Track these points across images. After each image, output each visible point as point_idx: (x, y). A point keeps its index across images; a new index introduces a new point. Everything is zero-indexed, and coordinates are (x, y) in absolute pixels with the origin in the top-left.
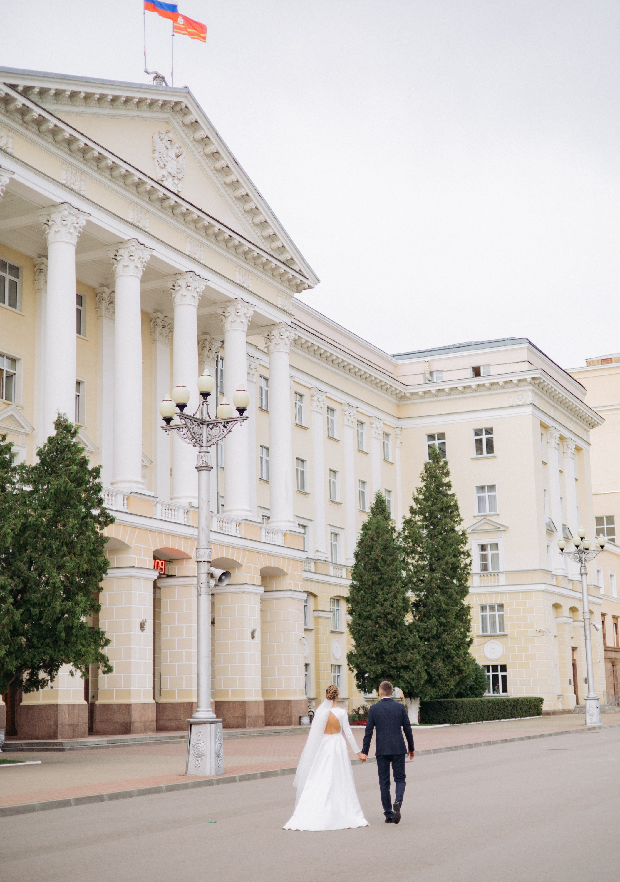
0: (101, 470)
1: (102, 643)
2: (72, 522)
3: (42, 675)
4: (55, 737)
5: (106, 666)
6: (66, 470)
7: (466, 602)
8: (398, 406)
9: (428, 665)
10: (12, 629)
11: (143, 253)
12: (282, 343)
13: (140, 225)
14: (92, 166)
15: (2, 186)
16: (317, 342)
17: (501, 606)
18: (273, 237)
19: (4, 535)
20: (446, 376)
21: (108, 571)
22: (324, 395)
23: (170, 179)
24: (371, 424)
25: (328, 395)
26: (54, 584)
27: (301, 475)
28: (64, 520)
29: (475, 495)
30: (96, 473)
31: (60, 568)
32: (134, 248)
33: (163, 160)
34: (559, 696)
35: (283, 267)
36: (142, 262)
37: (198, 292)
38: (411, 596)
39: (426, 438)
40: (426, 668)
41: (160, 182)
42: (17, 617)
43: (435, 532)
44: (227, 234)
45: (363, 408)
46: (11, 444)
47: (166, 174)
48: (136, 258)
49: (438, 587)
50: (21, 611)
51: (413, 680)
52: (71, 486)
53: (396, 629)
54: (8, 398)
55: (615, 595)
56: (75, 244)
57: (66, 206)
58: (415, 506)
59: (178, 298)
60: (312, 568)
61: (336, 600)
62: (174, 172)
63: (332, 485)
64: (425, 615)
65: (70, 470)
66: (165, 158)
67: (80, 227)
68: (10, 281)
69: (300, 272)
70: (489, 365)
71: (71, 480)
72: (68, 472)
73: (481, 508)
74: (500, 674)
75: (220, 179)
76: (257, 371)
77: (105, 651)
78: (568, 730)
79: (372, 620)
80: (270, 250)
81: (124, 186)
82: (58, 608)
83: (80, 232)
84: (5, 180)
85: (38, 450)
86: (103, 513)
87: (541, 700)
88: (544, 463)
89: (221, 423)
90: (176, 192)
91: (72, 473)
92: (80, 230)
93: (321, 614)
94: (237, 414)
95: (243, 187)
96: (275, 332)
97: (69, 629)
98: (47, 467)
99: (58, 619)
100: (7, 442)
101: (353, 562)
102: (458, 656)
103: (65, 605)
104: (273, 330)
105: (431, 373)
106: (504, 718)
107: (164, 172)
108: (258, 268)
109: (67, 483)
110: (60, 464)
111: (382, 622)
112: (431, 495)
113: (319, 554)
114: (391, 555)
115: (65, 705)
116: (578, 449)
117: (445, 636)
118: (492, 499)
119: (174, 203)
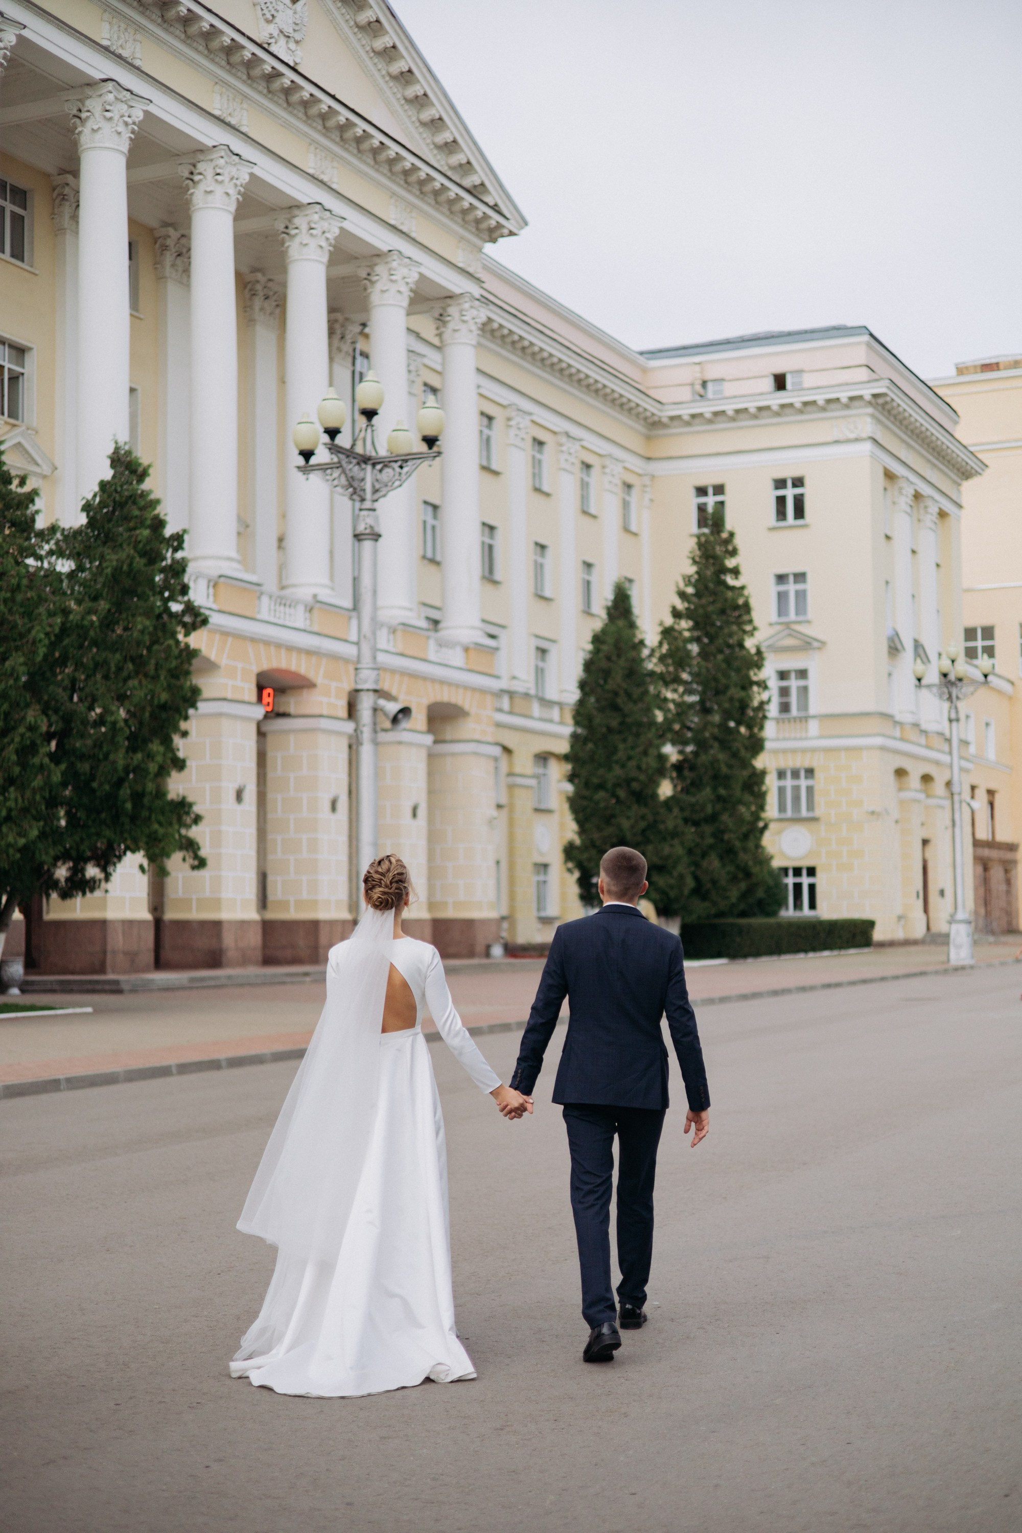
0: (186, 537)
1: (188, 820)
2: (142, 622)
3: (92, 871)
4: (102, 970)
5: (196, 856)
6: (130, 537)
7: (759, 763)
8: (648, 438)
9: (697, 865)
10: (47, 795)
11: (238, 170)
12: (463, 327)
13: (233, 121)
14: (154, 17)
15: (5, 48)
16: (519, 330)
17: (810, 772)
18: (451, 147)
19: (34, 642)
20: (730, 389)
21: (200, 705)
22: (528, 418)
23: (282, 41)
24: (604, 467)
25: (535, 418)
26: (114, 723)
27: (489, 552)
28: (127, 618)
29: (773, 589)
30: (178, 541)
31: (122, 698)
32: (222, 161)
33: (270, 8)
34: (900, 918)
35: (469, 199)
36: (236, 185)
37: (327, 239)
38: (670, 751)
39: (693, 492)
40: (693, 869)
41: (266, 46)
42: (57, 778)
43: (712, 649)
44: (377, 139)
45: (592, 441)
46: (35, 492)
47: (276, 33)
48: (225, 178)
49: (715, 738)
50: (63, 766)
51: (672, 887)
52: (139, 563)
53: (646, 805)
54: (13, 414)
55: (991, 755)
56: (126, 152)
57: (110, 86)
58: (680, 605)
59: (294, 249)
60: (505, 703)
61: (543, 758)
62: (289, 30)
63: (539, 568)
64: (693, 784)
65: (137, 536)
66: (274, 4)
67: (134, 123)
68: (14, 215)
69: (496, 208)
70: (800, 372)
71: (138, 553)
72: (133, 539)
73: (782, 609)
74: (805, 881)
75: (364, 42)
76: (418, 375)
77: (194, 832)
78: (923, 969)
79: (607, 790)
80: (446, 168)
81: (206, 52)
82: (121, 763)
83: (133, 132)
84: (10, 38)
85: (84, 502)
86: (190, 608)
87: (871, 924)
88: (888, 537)
89: (396, 461)
90: (292, 64)
91: (140, 542)
92: (133, 129)
93: (519, 780)
94: (423, 447)
95: (403, 57)
96: (453, 310)
97: (137, 797)
98: (99, 531)
99: (120, 782)
100: (27, 489)
101: (573, 695)
102: (745, 850)
103: (132, 759)
104: (449, 305)
105: (704, 384)
106: (814, 949)
107: (272, 29)
108: (426, 198)
109: (133, 558)
110: (118, 526)
111: (622, 793)
112: (706, 588)
113: (515, 682)
114: (638, 685)
115: (118, 921)
116: (942, 514)
117: (725, 818)
118: (801, 596)
119: (289, 83)
